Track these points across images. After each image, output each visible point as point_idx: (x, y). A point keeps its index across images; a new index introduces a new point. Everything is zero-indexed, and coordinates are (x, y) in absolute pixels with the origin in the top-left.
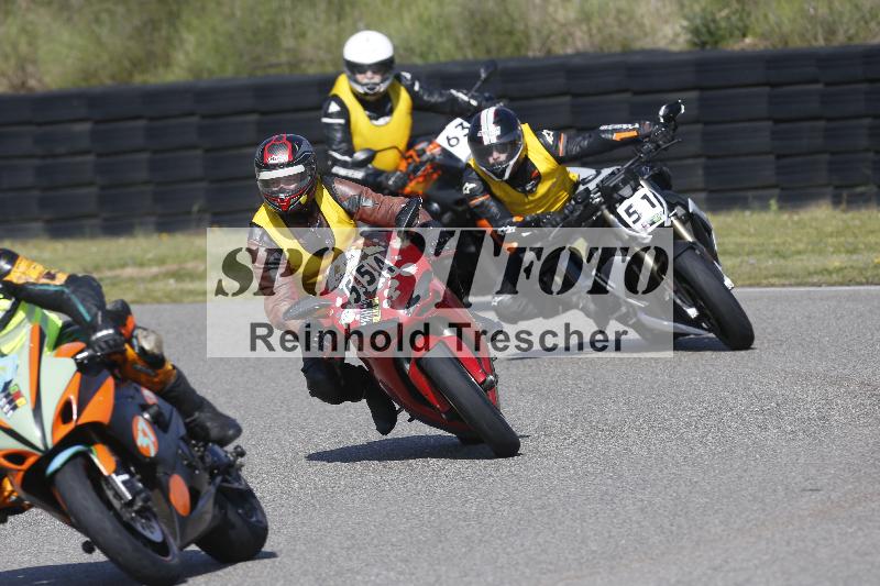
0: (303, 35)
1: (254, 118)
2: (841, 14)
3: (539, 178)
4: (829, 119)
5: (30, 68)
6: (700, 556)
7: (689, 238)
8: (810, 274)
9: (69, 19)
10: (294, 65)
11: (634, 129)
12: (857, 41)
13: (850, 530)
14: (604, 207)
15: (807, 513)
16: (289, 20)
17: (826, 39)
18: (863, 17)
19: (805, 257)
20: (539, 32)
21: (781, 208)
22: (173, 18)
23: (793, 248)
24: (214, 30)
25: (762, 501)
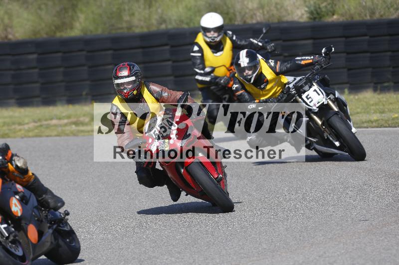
0: (133, 14)
1: (110, 52)
2: (377, 5)
3: (267, 82)
4: (372, 53)
5: (9, 30)
6: (313, 251)
7: (336, 109)
8: (363, 123)
9: (27, 8)
10: (129, 28)
11: (311, 59)
12: (384, 17)
13: (381, 239)
14: (296, 95)
15: (361, 231)
16: (127, 7)
17: (370, 16)
18: (387, 6)
19: (361, 115)
20: (240, 13)
21: (350, 93)
22: (74, 7)
23: (355, 111)
24: (93, 12)
25: (341, 225)
